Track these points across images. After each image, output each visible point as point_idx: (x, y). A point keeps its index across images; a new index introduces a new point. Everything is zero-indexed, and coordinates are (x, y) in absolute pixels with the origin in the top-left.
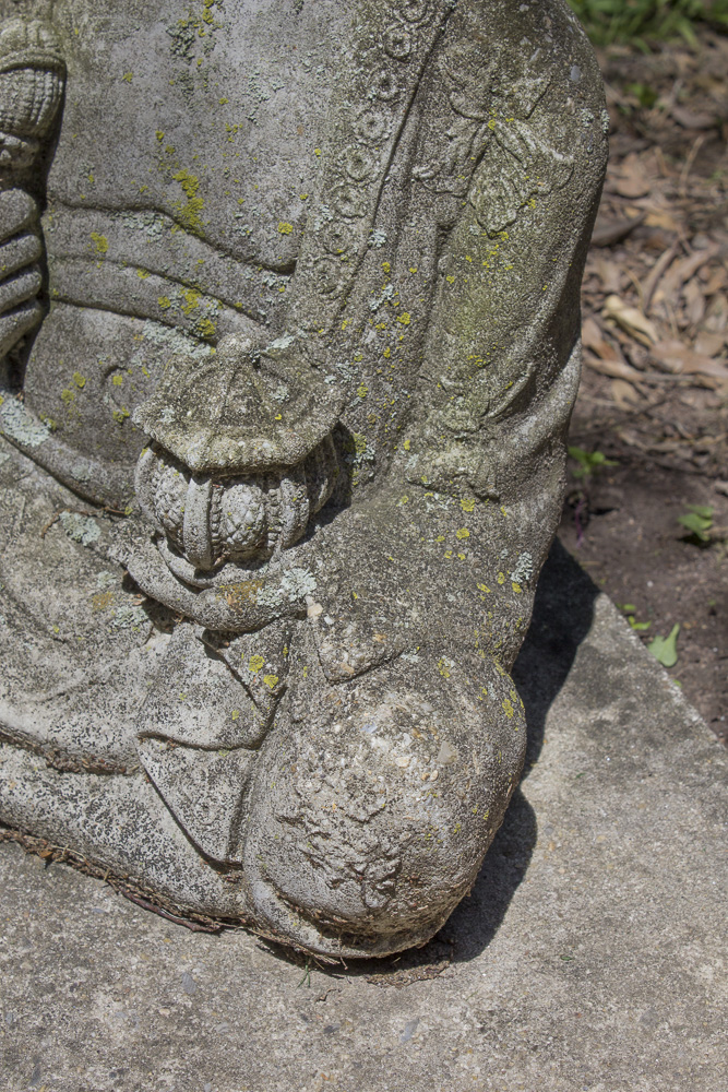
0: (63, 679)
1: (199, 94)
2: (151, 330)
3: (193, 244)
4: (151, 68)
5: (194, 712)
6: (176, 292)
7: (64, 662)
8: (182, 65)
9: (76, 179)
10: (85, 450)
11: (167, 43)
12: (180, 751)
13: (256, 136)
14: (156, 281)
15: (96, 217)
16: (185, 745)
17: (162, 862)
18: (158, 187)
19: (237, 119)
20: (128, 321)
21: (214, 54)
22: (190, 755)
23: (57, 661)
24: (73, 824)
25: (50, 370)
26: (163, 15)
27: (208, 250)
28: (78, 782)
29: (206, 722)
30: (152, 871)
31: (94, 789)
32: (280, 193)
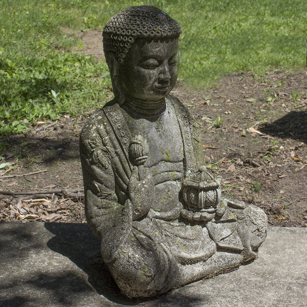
0: (199, 245)
1: (163, 136)
2: (168, 182)
3: (168, 163)
4: (155, 136)
5: (223, 232)
6: (170, 173)
7: (197, 242)
8: (159, 133)
9: (150, 161)
10: (166, 211)
11: (156, 130)
12: (225, 239)
13: (174, 139)
14: (166, 173)
15: (153, 167)
16: (225, 238)
17: (232, 259)
18: (162, 156)
19: (170, 138)
20: (165, 183)
21: (163, 129)
22: (227, 238)
23: (196, 243)
24: (216, 266)
25: (157, 199)
26: (153, 126)
27: (171, 163)
28: (208, 261)
29: (226, 232)
30: (232, 262)
31: (211, 260)
32: (179, 147)
